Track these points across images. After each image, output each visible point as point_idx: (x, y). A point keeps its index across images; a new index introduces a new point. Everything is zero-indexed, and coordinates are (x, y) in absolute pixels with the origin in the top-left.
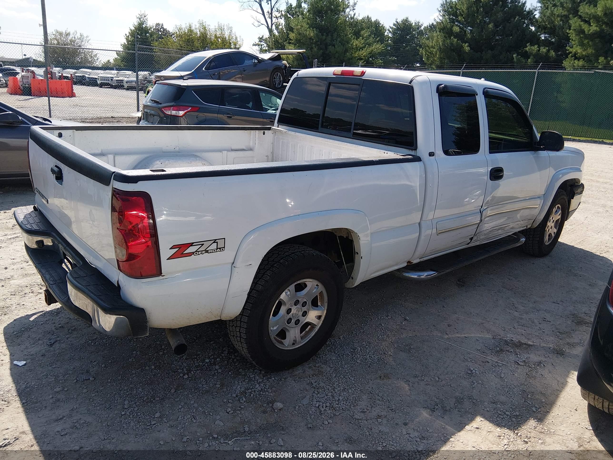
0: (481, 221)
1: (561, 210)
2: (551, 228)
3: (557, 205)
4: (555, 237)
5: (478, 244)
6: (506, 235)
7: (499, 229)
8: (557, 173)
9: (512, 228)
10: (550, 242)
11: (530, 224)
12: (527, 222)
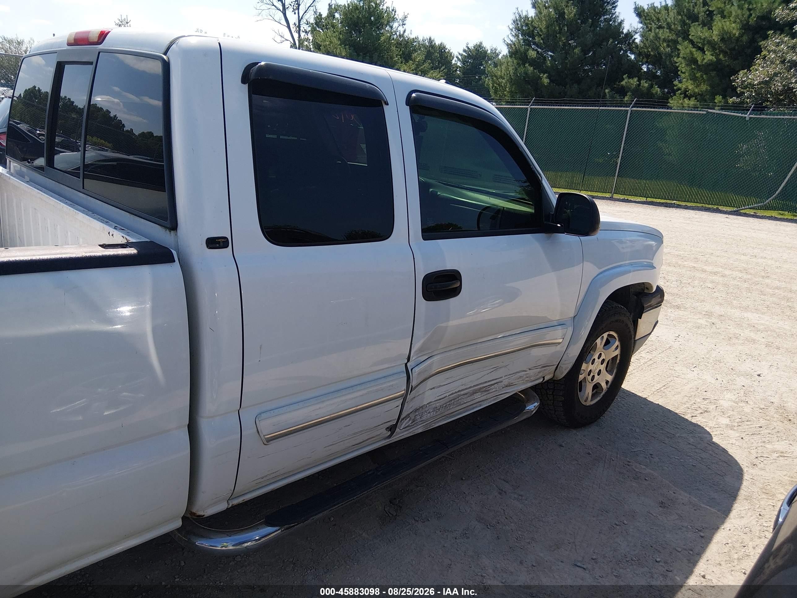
0: (409, 388)
1: (620, 340)
2: (598, 375)
3: (607, 333)
4: (609, 390)
5: (420, 431)
6: (494, 400)
7: (474, 392)
8: (601, 275)
9: (507, 386)
10: (599, 398)
11: (549, 374)
12: (539, 372)
